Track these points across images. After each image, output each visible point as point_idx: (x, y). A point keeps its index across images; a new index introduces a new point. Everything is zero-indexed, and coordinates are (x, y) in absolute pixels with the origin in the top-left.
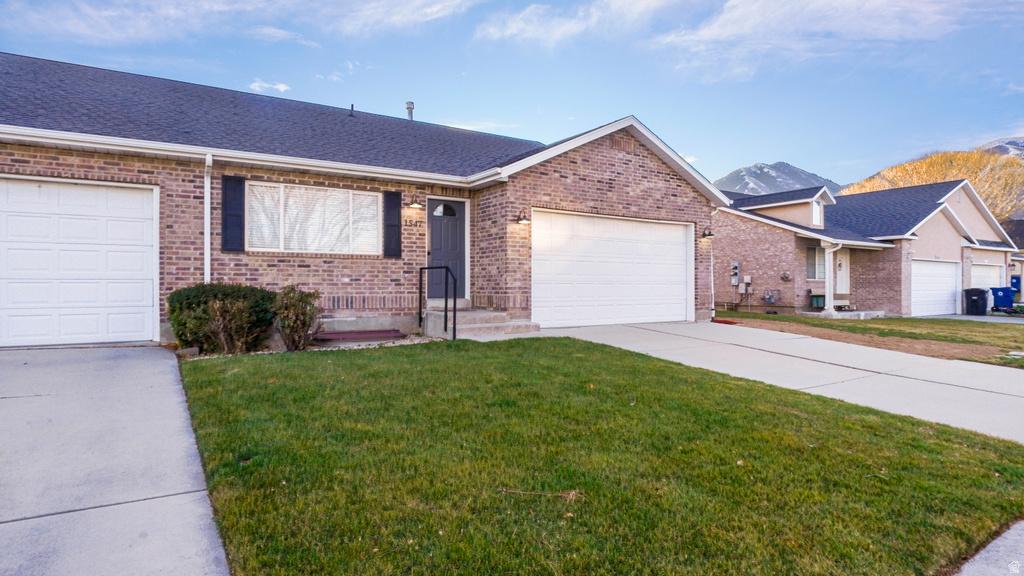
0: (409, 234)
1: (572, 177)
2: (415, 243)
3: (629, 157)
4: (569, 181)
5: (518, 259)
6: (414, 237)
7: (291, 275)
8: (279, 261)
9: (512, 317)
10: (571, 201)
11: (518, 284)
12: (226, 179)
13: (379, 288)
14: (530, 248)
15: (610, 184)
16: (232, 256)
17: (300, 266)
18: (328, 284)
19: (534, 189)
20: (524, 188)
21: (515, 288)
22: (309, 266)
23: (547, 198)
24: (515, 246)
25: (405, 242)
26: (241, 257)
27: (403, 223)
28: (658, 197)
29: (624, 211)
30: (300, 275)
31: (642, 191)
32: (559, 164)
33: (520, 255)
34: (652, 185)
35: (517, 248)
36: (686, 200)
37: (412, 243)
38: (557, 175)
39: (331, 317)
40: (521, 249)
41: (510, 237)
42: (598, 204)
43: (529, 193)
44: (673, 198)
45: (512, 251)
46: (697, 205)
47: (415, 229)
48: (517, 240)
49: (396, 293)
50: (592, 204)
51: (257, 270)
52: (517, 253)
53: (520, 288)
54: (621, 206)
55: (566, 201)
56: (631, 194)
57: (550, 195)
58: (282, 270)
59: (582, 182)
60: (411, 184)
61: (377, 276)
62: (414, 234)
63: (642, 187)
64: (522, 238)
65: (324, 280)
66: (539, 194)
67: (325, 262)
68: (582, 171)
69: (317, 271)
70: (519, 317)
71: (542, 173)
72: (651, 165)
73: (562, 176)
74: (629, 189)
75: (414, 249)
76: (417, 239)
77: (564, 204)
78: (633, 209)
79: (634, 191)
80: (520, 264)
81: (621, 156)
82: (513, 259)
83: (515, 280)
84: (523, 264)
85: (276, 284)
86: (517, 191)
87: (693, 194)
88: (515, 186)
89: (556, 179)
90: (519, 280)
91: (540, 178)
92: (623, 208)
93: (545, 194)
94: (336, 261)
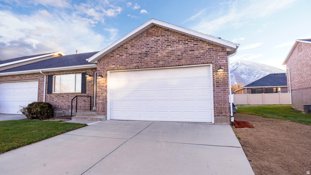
0: (88, 85)
1: (125, 55)
2: (90, 88)
3: (158, 38)
4: (124, 57)
5: (101, 92)
6: (90, 86)
7: (60, 99)
8: (58, 96)
9: (98, 114)
10: (125, 65)
11: (101, 101)
12: (49, 76)
13: (80, 103)
14: (106, 87)
15: (146, 54)
16: (49, 95)
17: (62, 97)
18: (68, 102)
19: (108, 63)
20: (104, 64)
21: (99, 103)
22: (64, 97)
23: (113, 66)
24: (100, 87)
25: (87, 88)
26: (51, 95)
27: (87, 82)
28: (179, 53)
29: (155, 65)
30: (62, 99)
31: (167, 53)
32: (119, 51)
33: (102, 90)
34: (173, 49)
35: (101, 87)
36: (202, 51)
37: (89, 88)
38: (118, 56)
39: (68, 111)
40: (102, 88)
41: (98, 84)
42: (139, 64)
43: (106, 65)
44: (190, 52)
45: (99, 89)
46: (213, 53)
47: (90, 83)
48: (101, 84)
49: (84, 104)
50: (136, 65)
51: (53, 98)
52: (101, 90)
53: (101, 103)
54: (153, 63)
55: (123, 65)
56: (159, 56)
57: (115, 64)
58: (58, 98)
59: (131, 56)
60: (89, 69)
61: (80, 99)
62: (90, 85)
63: (167, 51)
64: (103, 84)
65: (67, 100)
66: (110, 65)
67: (67, 95)
68: (130, 51)
69: (65, 98)
70: (101, 115)
71: (111, 57)
72: (174, 38)
73: (120, 56)
74: (158, 54)
75: (90, 90)
76: (91, 86)
77: (121, 67)
78: (161, 63)
79: (161, 54)
80: (101, 93)
81: (153, 39)
82: (99, 92)
83: (100, 100)
84: (103, 93)
85: (57, 102)
86: (101, 66)
87: (209, 47)
88: (100, 64)
89: (118, 57)
90: (101, 100)
91: (111, 58)
92: (154, 63)
93: (112, 65)
94: (70, 95)
